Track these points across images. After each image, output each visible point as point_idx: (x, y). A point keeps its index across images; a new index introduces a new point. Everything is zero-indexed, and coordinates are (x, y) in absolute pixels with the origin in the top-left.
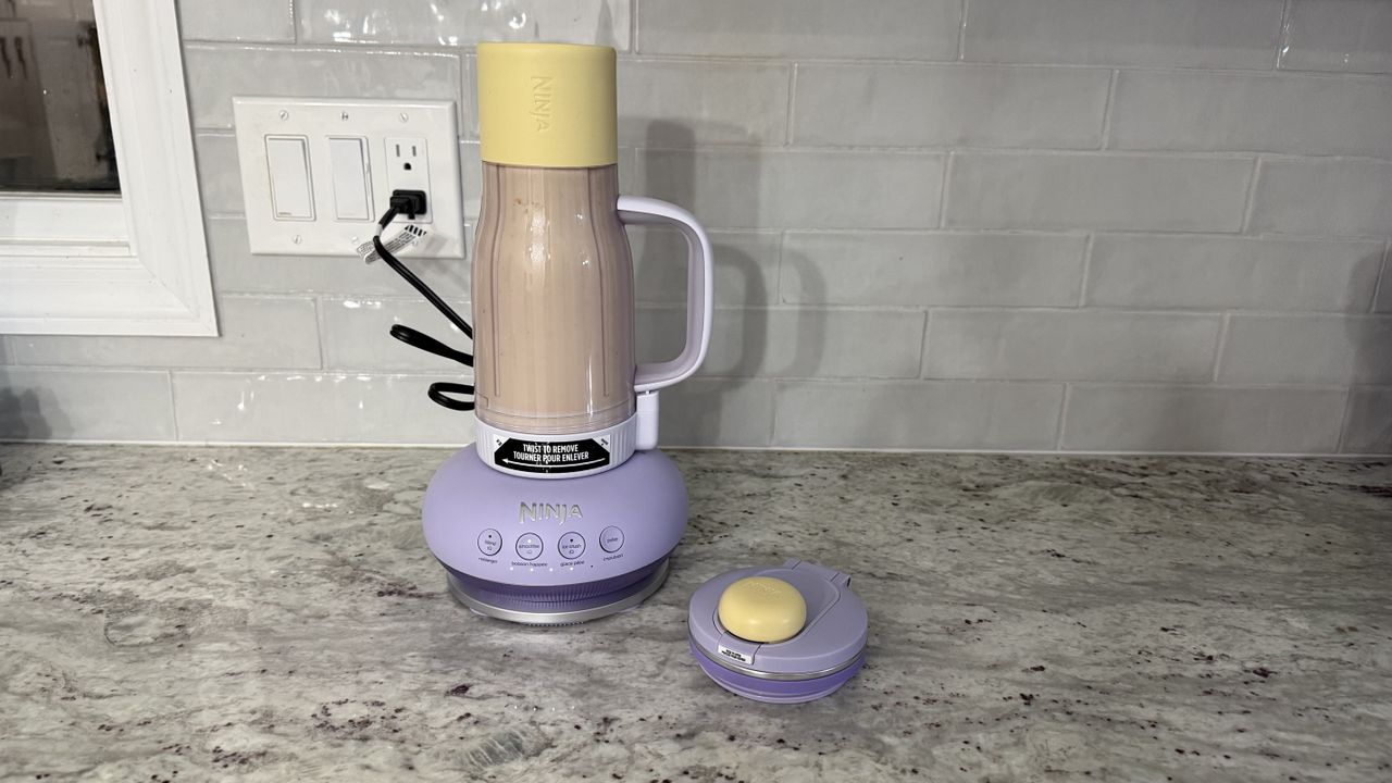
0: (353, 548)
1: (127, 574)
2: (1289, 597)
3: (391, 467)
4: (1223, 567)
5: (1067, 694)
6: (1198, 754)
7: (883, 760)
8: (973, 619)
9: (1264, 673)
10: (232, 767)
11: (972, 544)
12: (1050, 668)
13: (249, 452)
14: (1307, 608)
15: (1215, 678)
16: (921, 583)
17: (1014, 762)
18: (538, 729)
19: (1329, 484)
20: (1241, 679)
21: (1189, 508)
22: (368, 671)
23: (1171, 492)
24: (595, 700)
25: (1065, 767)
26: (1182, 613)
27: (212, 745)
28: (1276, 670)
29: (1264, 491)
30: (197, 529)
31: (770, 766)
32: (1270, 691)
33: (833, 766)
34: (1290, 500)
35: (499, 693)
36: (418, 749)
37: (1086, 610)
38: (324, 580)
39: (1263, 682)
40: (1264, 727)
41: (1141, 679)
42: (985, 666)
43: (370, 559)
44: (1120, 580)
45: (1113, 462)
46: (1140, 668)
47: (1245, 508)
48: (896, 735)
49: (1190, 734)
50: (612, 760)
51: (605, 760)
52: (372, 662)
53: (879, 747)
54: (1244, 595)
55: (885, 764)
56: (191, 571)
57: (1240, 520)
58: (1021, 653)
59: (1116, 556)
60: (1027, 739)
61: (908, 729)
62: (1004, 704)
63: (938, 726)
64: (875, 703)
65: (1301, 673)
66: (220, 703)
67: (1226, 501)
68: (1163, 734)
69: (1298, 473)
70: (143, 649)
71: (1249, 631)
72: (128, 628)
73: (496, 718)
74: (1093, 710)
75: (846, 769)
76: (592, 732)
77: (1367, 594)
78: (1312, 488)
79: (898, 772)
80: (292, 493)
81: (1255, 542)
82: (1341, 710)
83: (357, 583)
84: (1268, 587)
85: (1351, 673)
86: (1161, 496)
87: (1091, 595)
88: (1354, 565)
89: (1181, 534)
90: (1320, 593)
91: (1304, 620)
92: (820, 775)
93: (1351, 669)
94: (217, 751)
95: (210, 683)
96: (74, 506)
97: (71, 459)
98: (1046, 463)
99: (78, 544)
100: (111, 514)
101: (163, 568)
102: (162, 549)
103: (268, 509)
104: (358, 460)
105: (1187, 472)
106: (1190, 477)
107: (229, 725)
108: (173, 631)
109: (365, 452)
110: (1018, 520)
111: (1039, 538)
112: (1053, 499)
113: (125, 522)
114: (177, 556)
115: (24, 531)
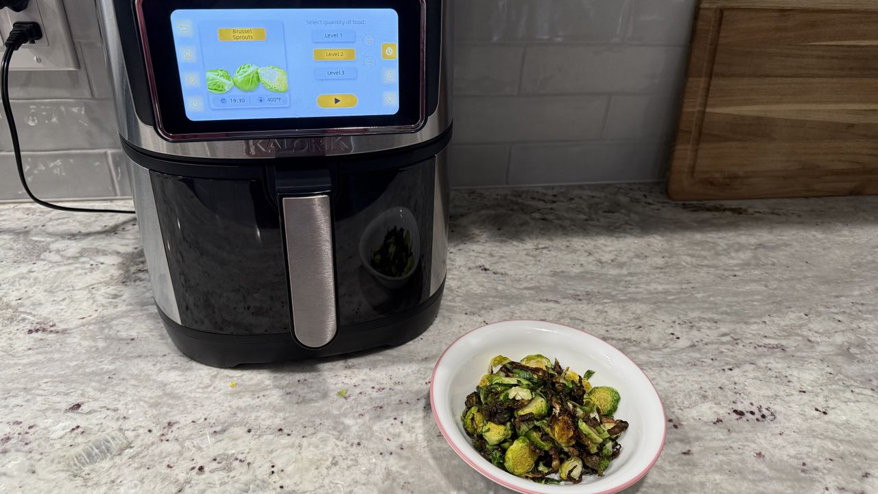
0: (16, 293)
2: (614, 293)
3: (51, 220)
4: (581, 273)
7: (341, 438)
14: (622, 301)
18: (124, 434)
19: (665, 202)
21: (574, 227)
22: (14, 396)
23: (566, 215)
24: (165, 409)
26: (548, 310)
29: (623, 211)
31: (270, 450)
33: (309, 445)
34: (636, 218)
35: (101, 408)
36: (40, 456)
37: (491, 311)
42: (421, 358)
43: (26, 302)
44: (517, 287)
45: (538, 192)
47: (608, 224)
48: (354, 417)
50: (169, 454)
51: (164, 454)
52: (17, 389)
53: (341, 427)
54: (588, 293)
55: (342, 440)
57: (602, 234)
59: (520, 268)
61: (362, 412)
63: (381, 408)
64: (345, 394)
67: (598, 220)
69: (648, 194)
71: (583, 321)
73: (97, 429)
75: (317, 447)
76: (159, 434)
77: (660, 288)
78: (652, 207)
79: (349, 445)
81: (605, 251)
83: (15, 323)
84: (604, 286)
85: (634, 348)
86: (559, 218)
87: (497, 300)
88: (659, 266)
89: (563, 248)
90: (632, 290)
91: (618, 310)
92: (299, 453)
93: (634, 345)
98: (497, 195)
104: (28, 214)
105: (581, 198)
106: (581, 201)
109: (34, 206)
110: (468, 243)
111: (477, 257)
112: (494, 224)
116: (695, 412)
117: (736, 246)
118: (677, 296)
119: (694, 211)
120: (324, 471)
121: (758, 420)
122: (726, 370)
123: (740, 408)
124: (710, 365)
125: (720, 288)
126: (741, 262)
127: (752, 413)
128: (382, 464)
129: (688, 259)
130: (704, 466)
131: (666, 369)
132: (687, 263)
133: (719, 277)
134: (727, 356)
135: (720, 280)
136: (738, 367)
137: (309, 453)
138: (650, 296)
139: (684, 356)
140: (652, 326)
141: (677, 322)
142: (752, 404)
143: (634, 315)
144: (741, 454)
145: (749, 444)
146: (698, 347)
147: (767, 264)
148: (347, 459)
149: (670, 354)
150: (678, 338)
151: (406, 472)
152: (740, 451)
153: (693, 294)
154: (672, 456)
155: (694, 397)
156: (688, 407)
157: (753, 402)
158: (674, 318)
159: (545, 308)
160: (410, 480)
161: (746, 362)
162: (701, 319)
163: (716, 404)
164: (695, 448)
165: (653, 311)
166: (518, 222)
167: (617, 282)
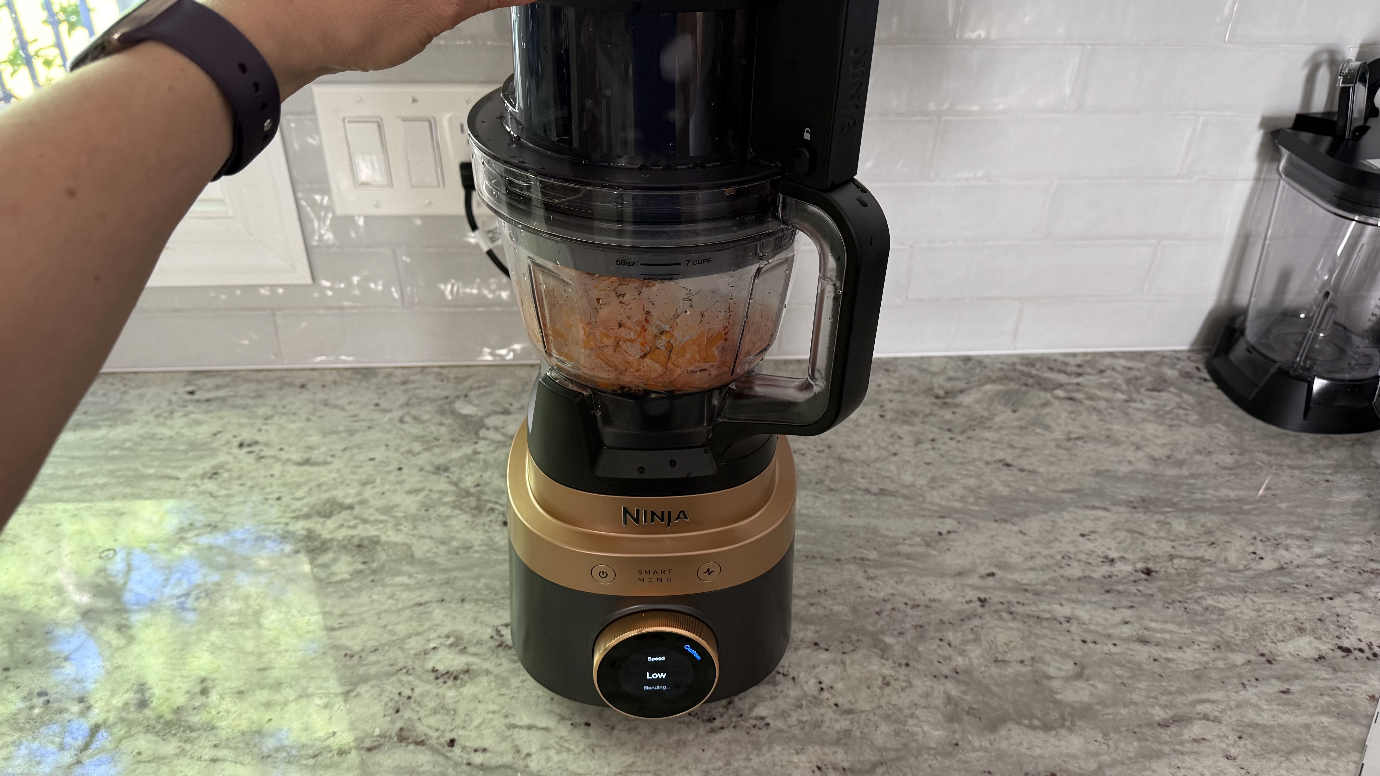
0: (470, 478)
1: (302, 513)
2: (1176, 500)
3: (471, 389)
4: (1132, 472)
5: (1011, 597)
6: (1095, 643)
7: (886, 656)
8: (944, 532)
9: (1148, 572)
10: (450, 683)
11: (942, 456)
12: (999, 573)
13: (347, 374)
14: (1187, 510)
15: (1114, 578)
16: (905, 497)
17: (973, 655)
20: (1131, 578)
21: (1111, 411)
23: (1099, 393)
25: (1008, 657)
26: (1096, 519)
27: (430, 665)
28: (1157, 569)
29: (1172, 389)
30: (337, 464)
31: (811, 664)
32: (1150, 588)
33: (853, 663)
34: (1190, 399)
37: (1026, 519)
38: (457, 512)
39: (1146, 580)
40: (1142, 618)
41: (1063, 582)
42: (953, 573)
43: (487, 489)
44: (1053, 488)
45: (1056, 361)
46: (1062, 572)
47: (1154, 408)
48: (893, 635)
49: (1092, 627)
53: (882, 646)
54: (1143, 500)
55: (887, 659)
56: (351, 507)
57: (1149, 421)
58: (979, 561)
59: (1051, 464)
60: (983, 638)
61: (901, 630)
62: (966, 607)
63: (921, 627)
64: (877, 609)
65: (1173, 571)
66: (421, 629)
67: (1141, 401)
68: (1074, 628)
69: (1200, 366)
70: (345, 585)
71: (1142, 534)
72: (325, 566)
74: (1027, 609)
75: (861, 664)
77: (1233, 494)
78: (1209, 384)
79: (896, 665)
80: (401, 421)
81: (1158, 445)
82: (1196, 602)
83: (484, 513)
84: (1163, 490)
85: (1208, 569)
86: (1091, 398)
87: (1030, 504)
88: (1229, 466)
89: (1102, 438)
90: (1198, 496)
91: (1183, 521)
92: (845, 671)
93: (1209, 566)
94: (434, 670)
95: (407, 613)
96: (228, 442)
97: (200, 388)
98: (1002, 363)
99: (249, 483)
100: (261, 450)
101: (328, 505)
102: (319, 486)
103: (388, 440)
104: (442, 381)
105: (1114, 369)
106: (1115, 375)
107: (434, 648)
108: (362, 567)
109: (445, 371)
110: (978, 429)
111: (993, 448)
112: (1006, 404)
113: (277, 459)
114: (334, 493)
115: (200, 472)
116: (1291, 646)
118: (1254, 506)
120: (878, 691)
121: (1368, 658)
122: (1326, 599)
123: (1346, 643)
124: (1304, 592)
126: (1334, 463)
127: (1361, 650)
128: (939, 689)
129: (1265, 457)
130: (1307, 707)
131: (1251, 596)
132: (1263, 463)
133: (1307, 482)
134: (1325, 582)
135: (1307, 485)
136: (1340, 596)
137: (854, 671)
138: (1221, 505)
139: (1271, 580)
140: (1227, 542)
141: (1259, 538)
142: (1360, 640)
143: (1205, 529)
144: (1350, 696)
145: (1359, 685)
146: (1287, 570)
147: (1369, 467)
148: (897, 680)
149: (1253, 578)
150: (1262, 558)
151: (968, 698)
152: (1350, 693)
153: (1275, 504)
154: (1269, 694)
155: (1288, 629)
156: (1283, 641)
157: (1362, 638)
158: (1254, 533)
159: (1093, 517)
160: (975, 706)
161: (1349, 590)
162: (1288, 536)
163: (1316, 638)
164: (1295, 687)
165: (1228, 525)
166: (1037, 402)
167: (1178, 486)
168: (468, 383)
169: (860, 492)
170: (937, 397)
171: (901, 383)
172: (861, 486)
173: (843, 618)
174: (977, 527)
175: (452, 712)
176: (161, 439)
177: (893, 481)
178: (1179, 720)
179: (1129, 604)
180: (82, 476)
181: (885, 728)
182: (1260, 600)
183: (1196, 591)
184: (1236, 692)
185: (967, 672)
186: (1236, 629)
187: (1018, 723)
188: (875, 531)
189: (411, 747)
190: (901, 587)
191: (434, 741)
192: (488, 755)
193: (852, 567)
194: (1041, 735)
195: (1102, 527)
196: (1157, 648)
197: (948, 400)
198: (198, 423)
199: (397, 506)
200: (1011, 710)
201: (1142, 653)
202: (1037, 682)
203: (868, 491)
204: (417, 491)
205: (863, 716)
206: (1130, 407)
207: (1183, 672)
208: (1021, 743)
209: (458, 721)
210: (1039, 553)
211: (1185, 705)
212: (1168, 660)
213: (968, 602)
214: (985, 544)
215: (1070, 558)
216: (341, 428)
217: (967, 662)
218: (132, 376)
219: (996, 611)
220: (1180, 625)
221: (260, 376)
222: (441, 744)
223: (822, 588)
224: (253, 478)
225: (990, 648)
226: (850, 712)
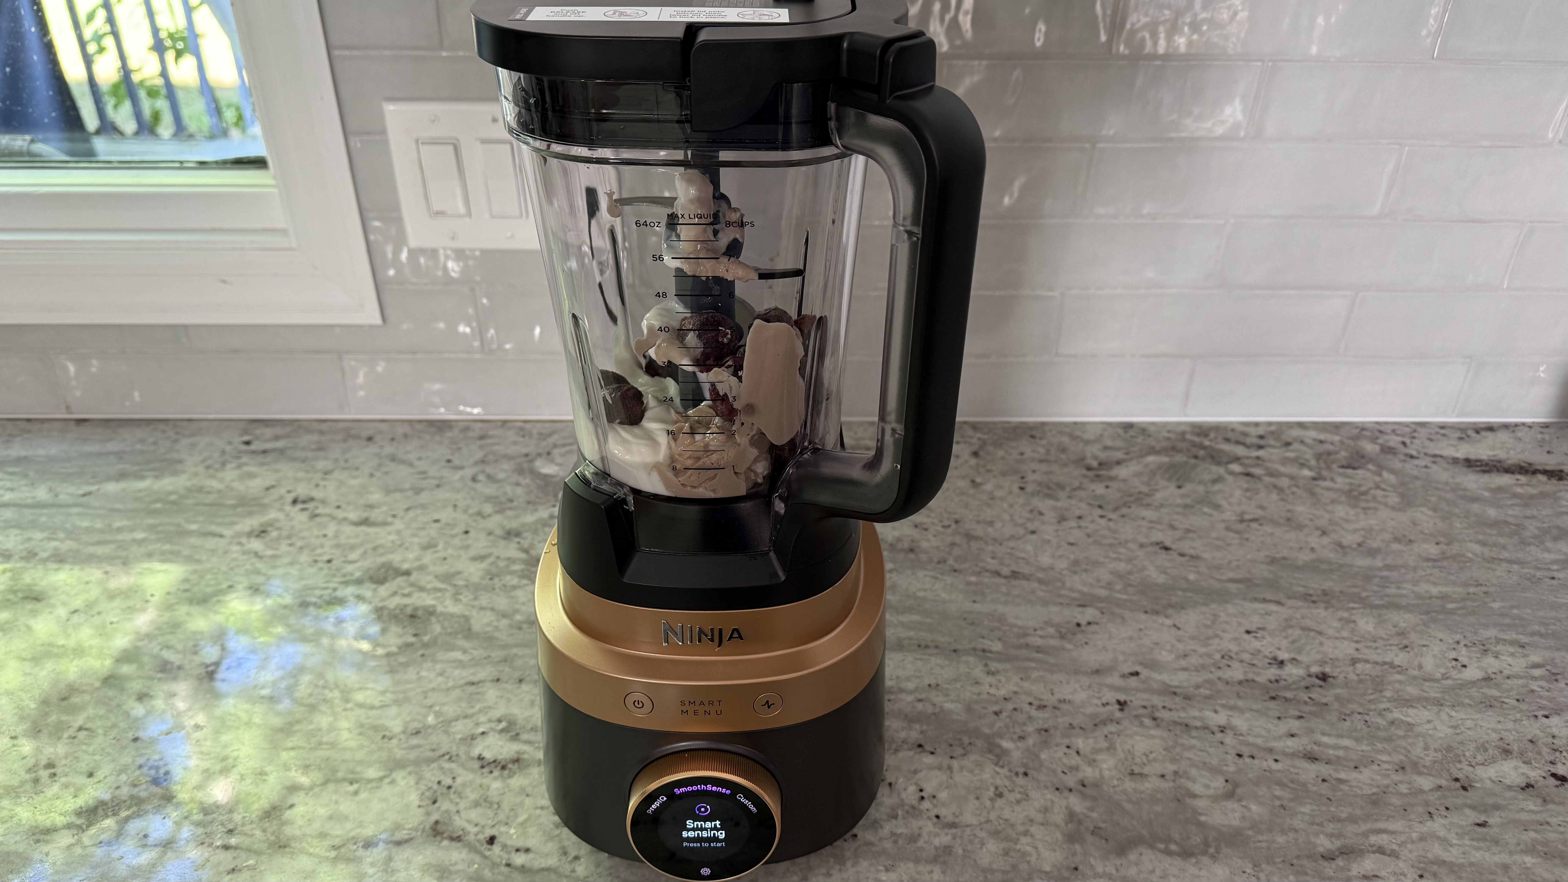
1: (354, 578)
2: (1364, 594)
4: (1314, 561)
5: (1157, 701)
6: (1253, 758)
7: (1001, 763)
8: (1084, 622)
9: (1324, 677)
10: (496, 773)
11: (1089, 536)
12: (1144, 673)
13: (419, 427)
14: (1377, 607)
15: (1282, 683)
16: (1040, 581)
17: (1105, 766)
19: (1435, 456)
20: (1303, 684)
21: (1294, 489)
23: (1282, 469)
25: (1146, 770)
26: (1267, 614)
27: (476, 752)
28: (1335, 674)
29: (1370, 467)
30: (398, 525)
31: (912, 769)
32: (1325, 696)
33: (962, 768)
34: (1392, 479)
37: (1182, 611)
38: (525, 582)
39: (1321, 687)
40: (1312, 731)
42: (1089, 671)
44: (1218, 576)
45: (1233, 430)
46: (1220, 673)
47: (1347, 487)
48: (1012, 740)
49: (1251, 739)
53: (998, 751)
54: (1325, 593)
55: (1002, 767)
56: (407, 573)
57: (1340, 503)
58: (1121, 658)
59: (1218, 548)
60: (1118, 745)
61: (1022, 734)
62: (1102, 710)
63: (1046, 731)
64: (996, 708)
65: (1355, 678)
66: (470, 711)
67: (1332, 480)
68: (1229, 739)
69: (1408, 441)
70: (392, 659)
71: (1320, 633)
74: (1174, 716)
75: (971, 772)
77: (1435, 591)
78: (1416, 462)
79: (1012, 774)
80: (474, 479)
81: (1348, 531)
82: (1380, 714)
84: (1349, 583)
85: (1398, 677)
86: (1271, 474)
87: (1189, 594)
88: (1432, 557)
89: (1282, 521)
90: (1392, 591)
91: (1371, 620)
92: (951, 778)
93: (1398, 673)
94: (480, 758)
95: (457, 693)
96: (281, 498)
97: (257, 438)
98: (1169, 432)
99: (299, 543)
100: (317, 508)
101: (383, 570)
102: (375, 549)
103: (457, 500)
104: (524, 436)
105: (1302, 442)
106: (1303, 448)
107: (483, 733)
108: (411, 639)
109: (528, 426)
110: (1134, 506)
111: (1151, 528)
112: (1169, 479)
113: (332, 517)
114: (390, 557)
115: (247, 529)
116: (1493, 770)
117: (1555, 532)
118: (1462, 604)
119: (1485, 472)
120: (988, 803)
122: (1540, 717)
123: (1561, 771)
124: (1514, 708)
125: (1528, 595)
126: (1562, 557)
128: (1061, 804)
129: (1477, 548)
130: (1507, 843)
131: (1447, 710)
132: (1476, 555)
133: (1528, 579)
134: (1541, 697)
135: (1528, 583)
136: (1559, 714)
137: (963, 778)
138: (1420, 602)
139: (1474, 692)
140: (1424, 646)
141: (1462, 644)
143: (1397, 629)
144: (1562, 833)
146: (1494, 681)
148: (1012, 791)
149: (1452, 688)
150: (1465, 666)
151: (1095, 815)
152: (1562, 829)
153: (1486, 603)
154: (1461, 827)
155: (1491, 751)
156: (1483, 764)
158: (1458, 637)
159: (1263, 612)
160: (1102, 825)
162: (1498, 641)
163: (1524, 762)
164: (1494, 819)
165: (1425, 625)
166: (1207, 477)
167: (1368, 578)
168: (551, 440)
169: (987, 574)
170: (1089, 468)
171: (1048, 452)
172: (989, 567)
173: (954, 717)
174: (1123, 618)
175: (496, 806)
176: (209, 493)
177: (1028, 563)
178: (1348, 852)
179: (1297, 713)
180: (120, 530)
181: (992, 846)
182: (1458, 715)
183: (1381, 702)
184: (1421, 822)
185: (1096, 785)
186: (1426, 748)
187: (1152, 847)
188: (1002, 619)
189: (446, 843)
190: (1026, 685)
191: (471, 837)
192: (531, 856)
193: (971, 659)
194: (1178, 862)
195: (1272, 623)
196: (1327, 766)
197: (1102, 473)
198: (251, 476)
199: (459, 573)
200: (1145, 832)
201: (1309, 771)
202: (1179, 800)
203: (997, 573)
204: (481, 558)
205: (968, 831)
206: (1317, 486)
207: (1357, 796)
208: (1153, 871)
209: (501, 817)
210: (1194, 651)
211: (1357, 835)
212: (1340, 781)
213: (1103, 705)
214: (1131, 638)
215: (1231, 658)
216: (407, 486)
217: (1097, 774)
218: (185, 424)
219: (1136, 716)
220: (1357, 740)
221: (324, 427)
222: (478, 841)
223: (933, 682)
224: (303, 538)
225: (1126, 759)
226: (953, 825)
